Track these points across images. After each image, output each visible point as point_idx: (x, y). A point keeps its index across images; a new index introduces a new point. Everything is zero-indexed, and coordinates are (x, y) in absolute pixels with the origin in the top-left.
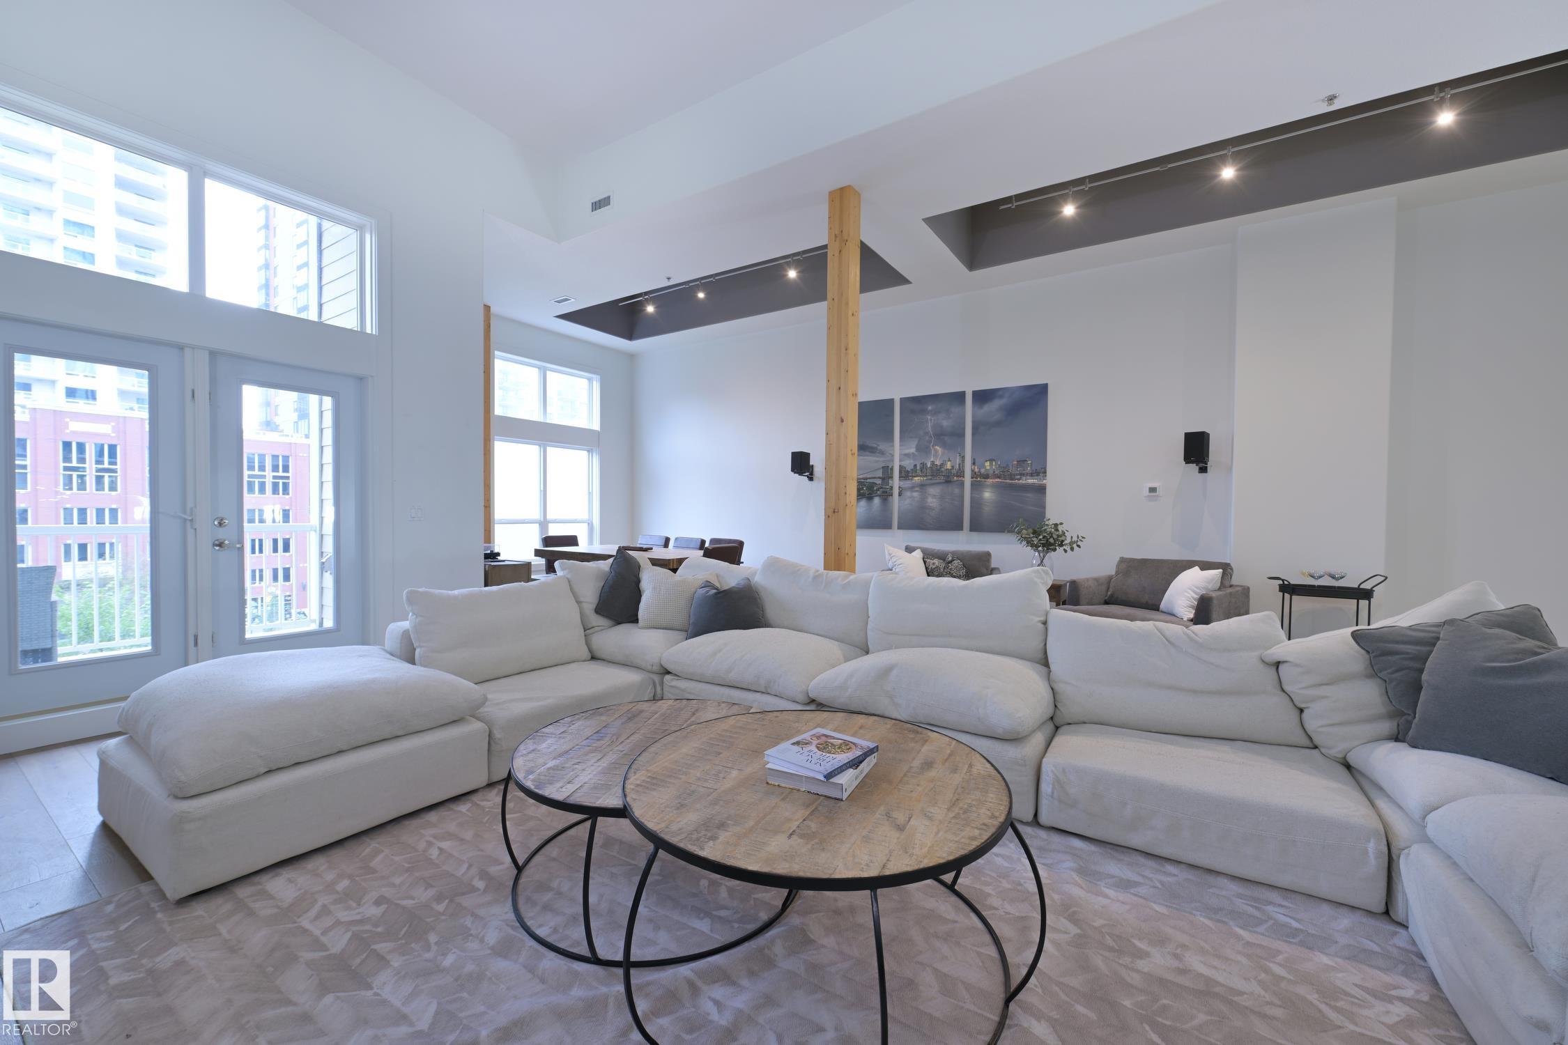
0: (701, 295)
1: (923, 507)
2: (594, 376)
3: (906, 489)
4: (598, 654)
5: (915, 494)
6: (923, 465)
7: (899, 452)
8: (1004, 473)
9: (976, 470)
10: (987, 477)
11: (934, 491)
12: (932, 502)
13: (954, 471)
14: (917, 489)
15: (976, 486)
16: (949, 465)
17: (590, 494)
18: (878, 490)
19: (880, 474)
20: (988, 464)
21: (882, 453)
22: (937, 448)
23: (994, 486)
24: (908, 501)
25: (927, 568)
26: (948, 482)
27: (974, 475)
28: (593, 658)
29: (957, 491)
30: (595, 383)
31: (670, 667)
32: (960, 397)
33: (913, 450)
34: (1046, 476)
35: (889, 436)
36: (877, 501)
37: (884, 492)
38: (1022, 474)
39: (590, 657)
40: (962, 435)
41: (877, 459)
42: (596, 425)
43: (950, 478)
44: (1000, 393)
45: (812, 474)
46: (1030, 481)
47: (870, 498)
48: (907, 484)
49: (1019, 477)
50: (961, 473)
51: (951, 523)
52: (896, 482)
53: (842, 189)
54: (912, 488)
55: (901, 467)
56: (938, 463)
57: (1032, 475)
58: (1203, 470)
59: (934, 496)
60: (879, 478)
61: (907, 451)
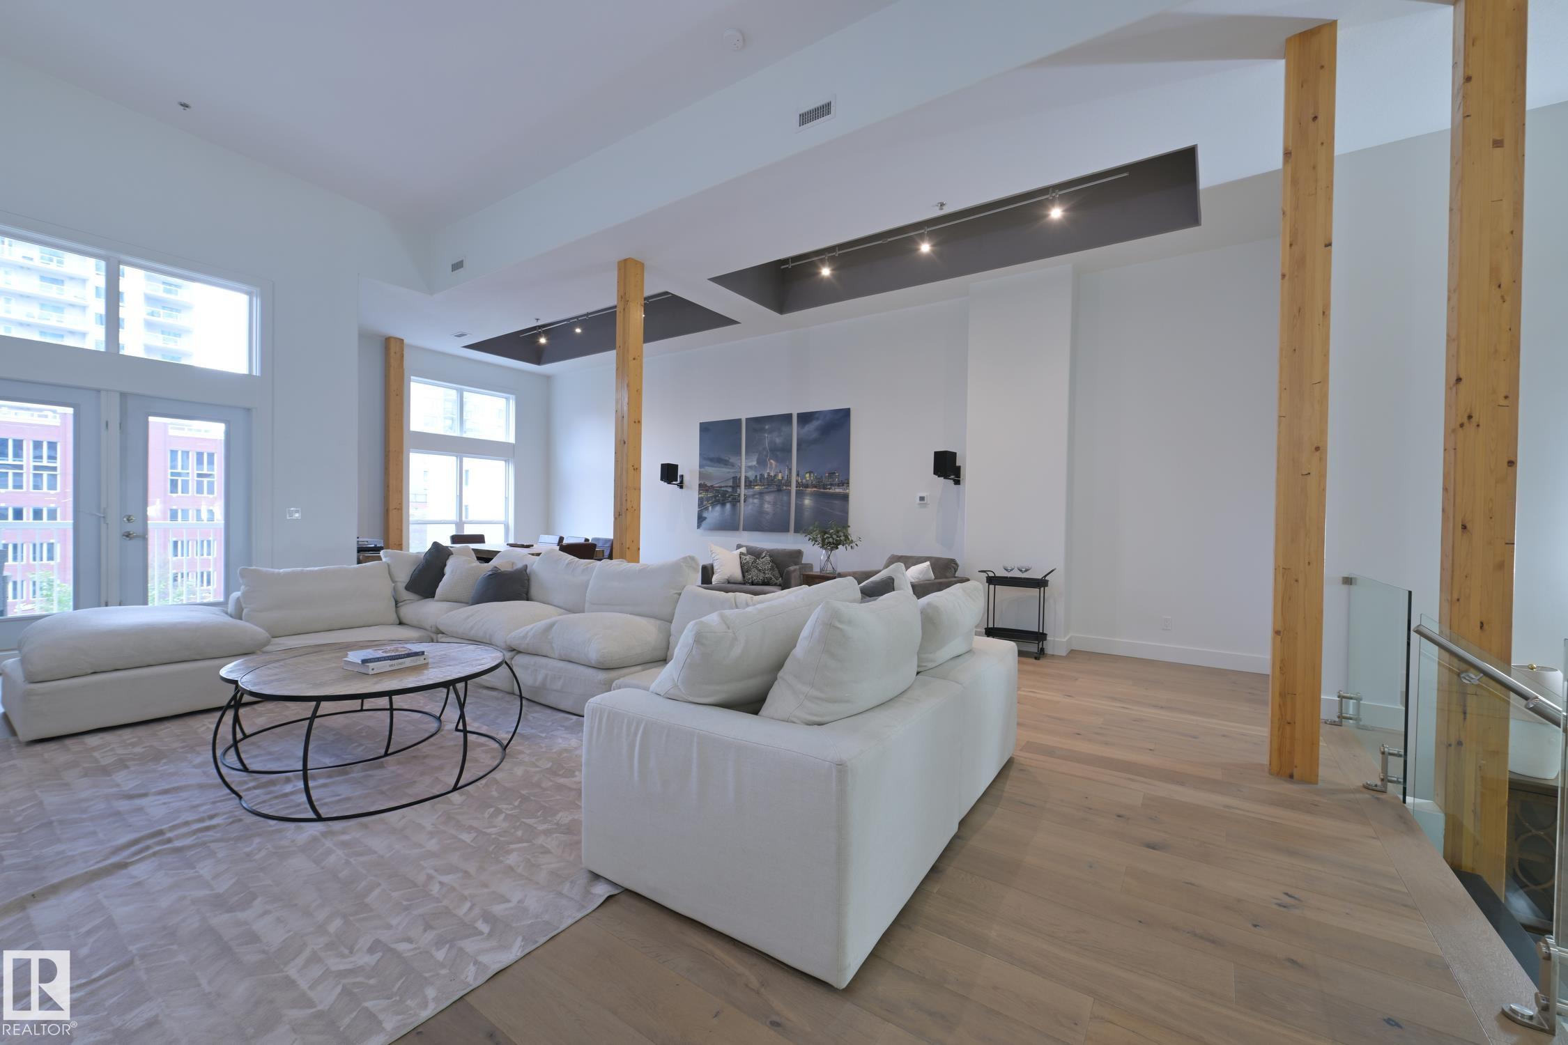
0: (578, 330)
1: (761, 512)
2: (511, 396)
3: (749, 496)
4: (404, 621)
5: (756, 501)
6: (762, 475)
7: (746, 465)
8: (819, 484)
9: (800, 481)
10: (807, 486)
11: (768, 498)
12: (767, 507)
13: (783, 482)
14: (757, 496)
15: (800, 494)
16: (780, 477)
17: (507, 499)
18: (729, 497)
19: (730, 483)
20: (807, 475)
21: (733, 465)
22: (772, 461)
23: (812, 494)
24: (750, 507)
25: (741, 563)
26: (779, 490)
27: (798, 485)
28: (401, 623)
29: (785, 498)
30: (511, 401)
31: (442, 628)
32: (788, 418)
33: (754, 463)
34: (848, 486)
35: (739, 453)
36: (728, 506)
37: (733, 499)
38: (831, 485)
39: (398, 622)
40: (790, 451)
41: (728, 470)
42: (512, 439)
43: (780, 487)
44: (817, 415)
45: (682, 482)
46: (837, 490)
47: (723, 504)
48: (750, 492)
49: (829, 487)
50: (788, 483)
51: (780, 526)
52: (743, 491)
53: (625, 260)
54: (753, 496)
55: (746, 477)
56: (772, 474)
57: (838, 485)
58: (957, 482)
59: (769, 502)
60: (730, 486)
61: (750, 464)
